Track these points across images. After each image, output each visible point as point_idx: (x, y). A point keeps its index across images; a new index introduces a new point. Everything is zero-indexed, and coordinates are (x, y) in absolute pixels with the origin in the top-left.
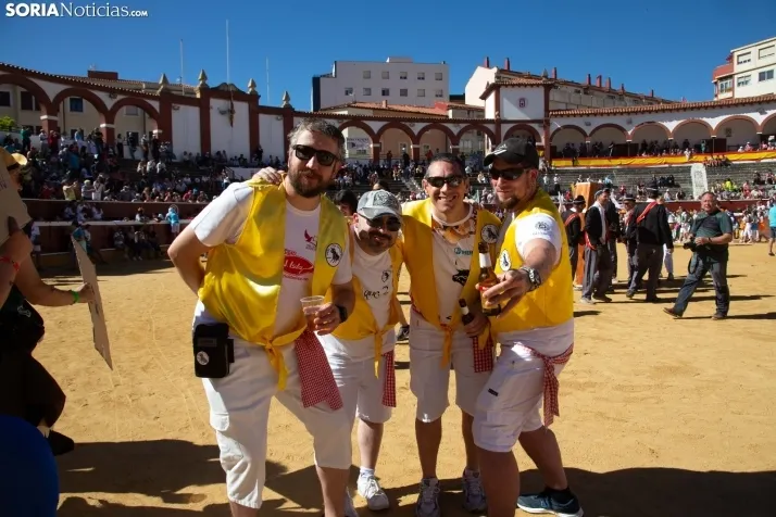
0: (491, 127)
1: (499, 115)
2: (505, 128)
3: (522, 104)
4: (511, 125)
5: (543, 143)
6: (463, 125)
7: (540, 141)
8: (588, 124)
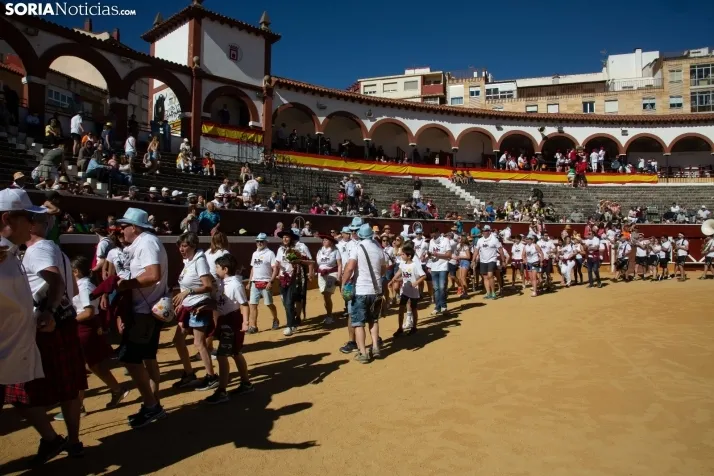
0: (184, 79)
1: (198, 62)
2: (208, 87)
3: (233, 54)
4: (217, 85)
5: (261, 123)
6: (137, 65)
7: (256, 119)
8: (322, 108)
